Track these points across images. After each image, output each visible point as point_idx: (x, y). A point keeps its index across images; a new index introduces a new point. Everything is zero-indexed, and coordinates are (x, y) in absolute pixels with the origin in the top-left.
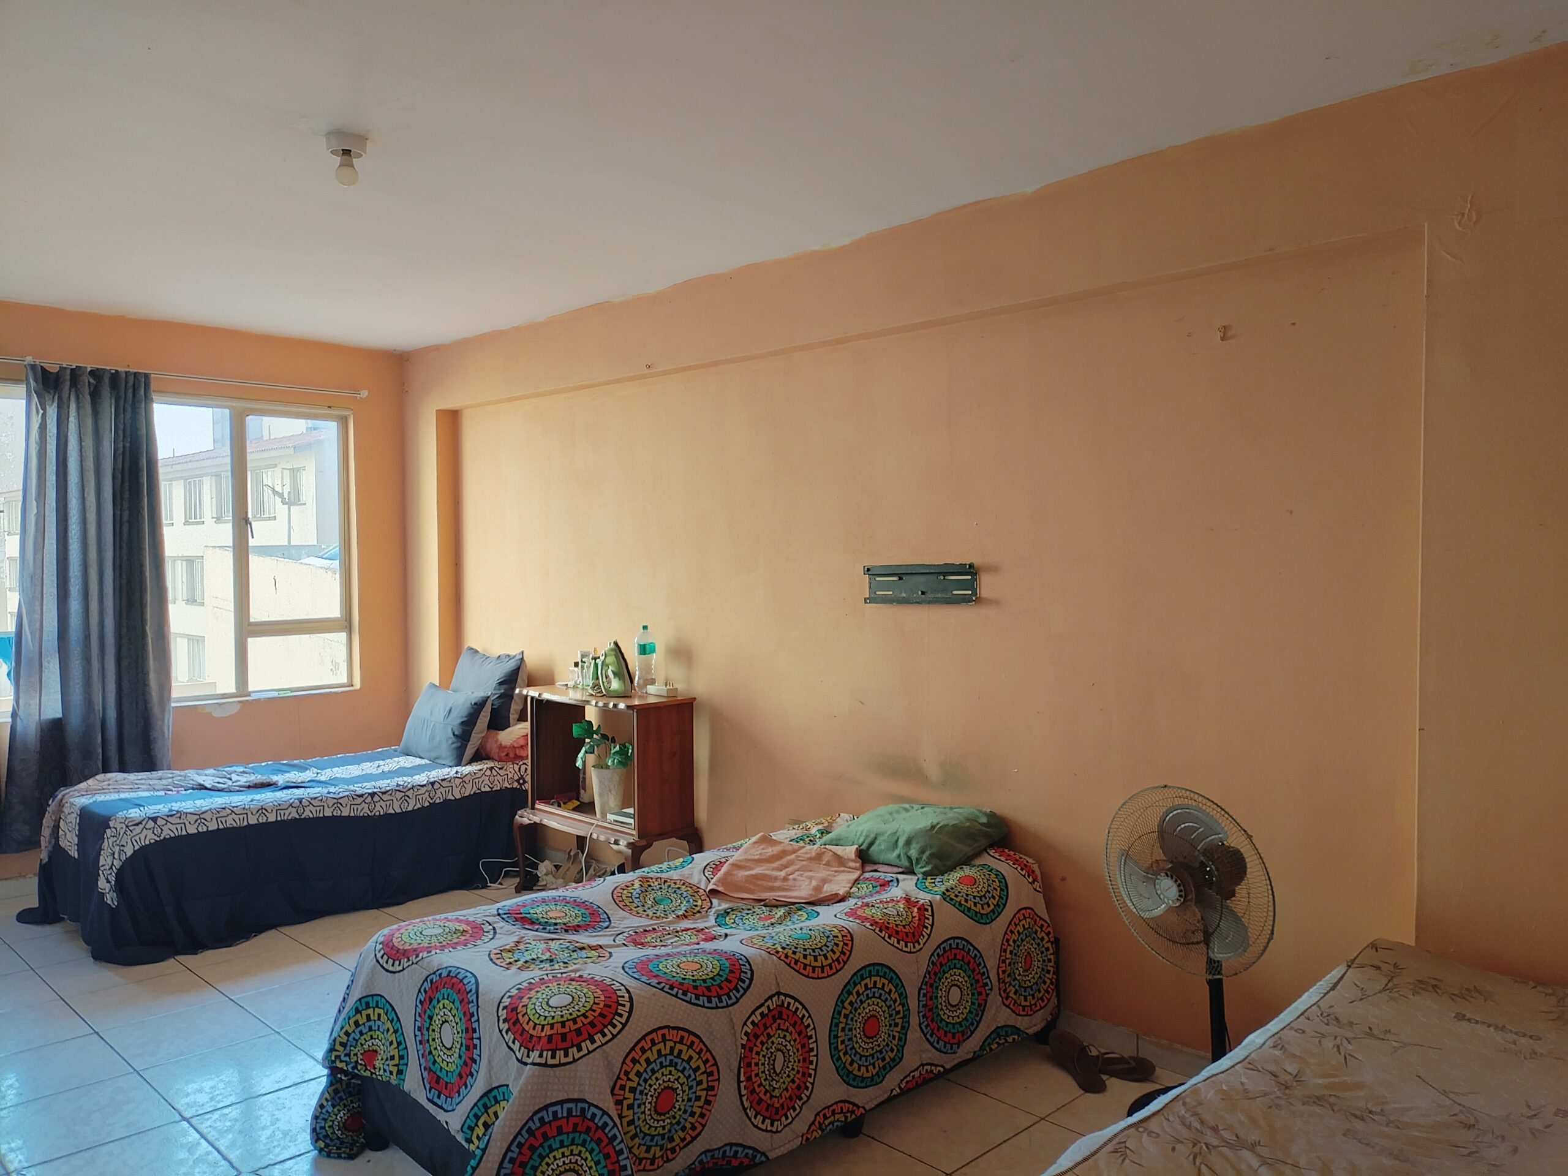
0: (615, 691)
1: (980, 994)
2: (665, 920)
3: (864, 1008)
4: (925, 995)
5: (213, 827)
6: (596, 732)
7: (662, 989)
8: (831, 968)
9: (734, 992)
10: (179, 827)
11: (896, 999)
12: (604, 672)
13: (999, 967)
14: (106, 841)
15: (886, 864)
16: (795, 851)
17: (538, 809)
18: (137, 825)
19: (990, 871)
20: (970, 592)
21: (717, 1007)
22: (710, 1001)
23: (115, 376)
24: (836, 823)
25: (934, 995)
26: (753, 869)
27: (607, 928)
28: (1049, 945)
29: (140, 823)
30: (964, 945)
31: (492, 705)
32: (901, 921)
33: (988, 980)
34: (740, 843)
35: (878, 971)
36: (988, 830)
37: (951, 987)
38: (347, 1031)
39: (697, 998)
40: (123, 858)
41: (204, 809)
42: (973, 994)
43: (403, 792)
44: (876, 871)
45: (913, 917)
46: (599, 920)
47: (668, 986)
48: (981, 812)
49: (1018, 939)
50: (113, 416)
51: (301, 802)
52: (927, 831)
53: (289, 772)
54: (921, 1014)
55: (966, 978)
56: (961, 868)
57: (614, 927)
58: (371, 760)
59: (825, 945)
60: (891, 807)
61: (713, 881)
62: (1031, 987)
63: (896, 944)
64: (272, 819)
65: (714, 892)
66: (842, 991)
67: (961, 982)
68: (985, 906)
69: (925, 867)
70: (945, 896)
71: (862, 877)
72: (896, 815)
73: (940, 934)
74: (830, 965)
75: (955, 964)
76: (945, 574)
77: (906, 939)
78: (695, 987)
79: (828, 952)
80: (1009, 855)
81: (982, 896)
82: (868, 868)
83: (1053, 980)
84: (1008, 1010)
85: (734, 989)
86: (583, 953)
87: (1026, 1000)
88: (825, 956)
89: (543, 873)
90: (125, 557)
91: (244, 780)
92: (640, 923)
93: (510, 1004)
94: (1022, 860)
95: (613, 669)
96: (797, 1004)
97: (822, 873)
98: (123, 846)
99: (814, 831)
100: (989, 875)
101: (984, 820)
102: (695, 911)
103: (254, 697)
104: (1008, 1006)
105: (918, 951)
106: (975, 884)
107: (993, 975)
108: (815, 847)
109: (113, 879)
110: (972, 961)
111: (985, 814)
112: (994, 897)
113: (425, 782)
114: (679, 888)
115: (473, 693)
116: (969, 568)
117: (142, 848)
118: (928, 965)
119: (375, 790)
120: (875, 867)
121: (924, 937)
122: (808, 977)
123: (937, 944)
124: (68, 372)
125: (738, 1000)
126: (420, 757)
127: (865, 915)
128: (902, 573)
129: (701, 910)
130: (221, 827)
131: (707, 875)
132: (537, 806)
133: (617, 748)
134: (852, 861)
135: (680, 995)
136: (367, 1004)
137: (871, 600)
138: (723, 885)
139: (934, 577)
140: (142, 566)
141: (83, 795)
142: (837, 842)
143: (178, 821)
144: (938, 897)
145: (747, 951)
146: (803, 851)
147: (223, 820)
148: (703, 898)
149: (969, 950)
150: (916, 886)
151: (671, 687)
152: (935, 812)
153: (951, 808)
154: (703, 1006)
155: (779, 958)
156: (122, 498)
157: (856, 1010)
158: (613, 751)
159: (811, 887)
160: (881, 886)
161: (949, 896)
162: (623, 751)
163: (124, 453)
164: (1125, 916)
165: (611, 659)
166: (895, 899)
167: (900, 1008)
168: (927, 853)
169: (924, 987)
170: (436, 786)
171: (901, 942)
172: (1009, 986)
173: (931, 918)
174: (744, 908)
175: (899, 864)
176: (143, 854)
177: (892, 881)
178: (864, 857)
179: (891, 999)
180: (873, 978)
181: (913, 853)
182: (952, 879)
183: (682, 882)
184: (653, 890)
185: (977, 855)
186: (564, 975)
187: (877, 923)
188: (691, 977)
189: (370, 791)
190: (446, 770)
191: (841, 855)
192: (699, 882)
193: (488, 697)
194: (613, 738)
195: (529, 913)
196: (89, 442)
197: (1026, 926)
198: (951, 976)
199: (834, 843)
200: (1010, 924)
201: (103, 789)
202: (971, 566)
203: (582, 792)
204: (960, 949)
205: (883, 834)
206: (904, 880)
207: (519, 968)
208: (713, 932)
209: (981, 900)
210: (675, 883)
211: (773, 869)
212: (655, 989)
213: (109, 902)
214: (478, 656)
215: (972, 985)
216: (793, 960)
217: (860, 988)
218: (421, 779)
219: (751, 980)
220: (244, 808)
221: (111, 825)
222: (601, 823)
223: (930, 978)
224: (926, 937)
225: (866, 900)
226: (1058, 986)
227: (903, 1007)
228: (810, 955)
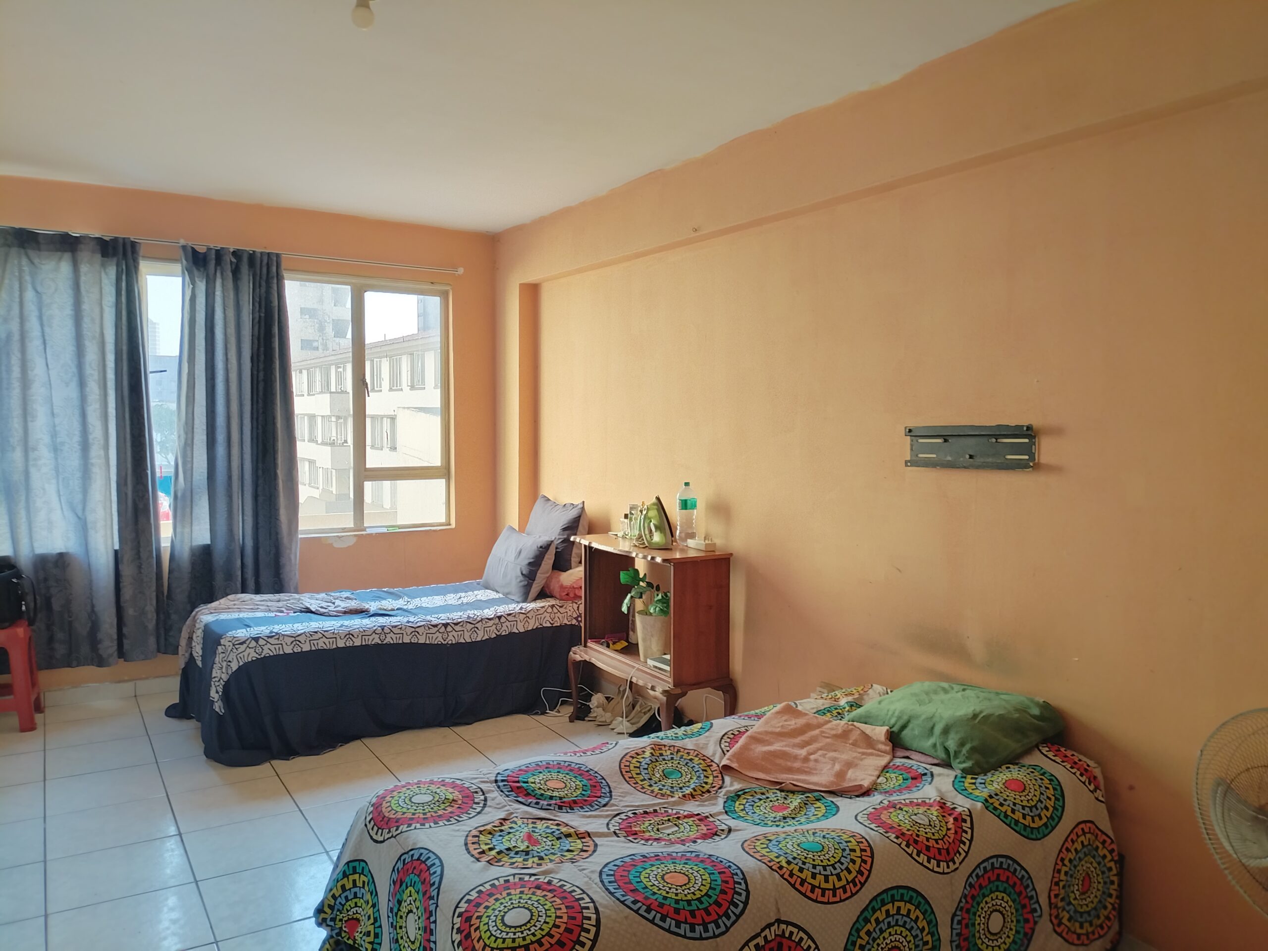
0: (657, 543)
1: (1027, 921)
2: (671, 799)
3: (884, 939)
4: (959, 922)
5: (306, 648)
6: (643, 580)
7: (637, 912)
8: (845, 892)
9: (724, 918)
10: (277, 647)
11: (923, 927)
12: (646, 525)
13: (1050, 890)
14: (217, 656)
15: (920, 752)
16: (819, 726)
17: (590, 648)
18: (241, 644)
19: (1043, 774)
20: (1027, 457)
21: (701, 938)
22: (693, 930)
23: (252, 256)
24: (868, 694)
25: (971, 922)
26: (770, 744)
27: (605, 806)
28: (1112, 864)
29: (244, 642)
30: (1009, 864)
31: (557, 548)
32: (933, 834)
33: (1036, 906)
34: (763, 710)
35: (902, 895)
36: (1040, 723)
37: (991, 912)
38: (334, 894)
39: (678, 925)
40: (230, 672)
41: (299, 632)
42: (1018, 921)
43: (473, 623)
44: (908, 758)
45: (948, 829)
46: (598, 795)
47: (644, 907)
48: (1032, 701)
49: (1075, 859)
50: (251, 290)
51: (383, 629)
52: (968, 720)
53: (385, 599)
54: (954, 944)
55: (1010, 903)
56: (1008, 768)
57: (614, 805)
58: (456, 591)
59: (839, 861)
60: (927, 685)
61: (728, 754)
62: (1088, 913)
63: (926, 863)
64: (358, 643)
65: (726, 767)
66: (859, 917)
67: (1005, 908)
68: (1036, 819)
69: (964, 762)
70: (987, 804)
71: (891, 764)
72: (934, 697)
73: (980, 851)
74: (844, 888)
75: (997, 886)
76: (997, 437)
77: (938, 857)
78: (677, 911)
79: (842, 871)
80: (1066, 756)
81: (1032, 806)
82: (900, 753)
83: (1116, 905)
84: (1059, 938)
85: (723, 915)
86: (567, 844)
87: (1081, 927)
88: (838, 876)
89: (595, 705)
90: (261, 411)
91: (343, 605)
92: (643, 800)
93: (465, 911)
94: (1081, 763)
95: (656, 523)
96: (801, 934)
97: (847, 755)
98: (230, 661)
99: (843, 702)
100: (1042, 779)
101: (1036, 711)
102: (704, 790)
103: (369, 531)
104: (1060, 935)
105: (952, 871)
106: (1024, 791)
107: (1043, 900)
108: (843, 722)
109: (220, 690)
110: (1018, 882)
111: (1037, 704)
112: (1047, 809)
113: (492, 616)
114: (691, 760)
115: (540, 537)
116: (1027, 430)
117: (245, 664)
118: (965, 887)
119: (448, 621)
120: (907, 754)
121: (960, 854)
122: (816, 901)
123: (976, 864)
124: (213, 252)
125: (728, 929)
126: (497, 592)
127: (889, 822)
128: (947, 435)
129: (711, 790)
130: (313, 648)
131: (723, 746)
132: (589, 644)
133: (660, 597)
134: (882, 743)
135: (657, 921)
136: (354, 868)
137: (913, 463)
138: (738, 761)
139: (984, 440)
140: (274, 418)
141: (211, 613)
142: (866, 720)
143: (276, 642)
144: (979, 805)
145: (747, 863)
146: (829, 726)
147: (315, 642)
148: (715, 774)
149: (1015, 870)
150: (953, 786)
151: (710, 542)
152: (978, 697)
153: (997, 694)
154: (685, 937)
155: (782, 876)
156: (258, 361)
157: (874, 940)
158: (656, 599)
159: (833, 772)
160: (912, 779)
161: (992, 804)
162: (665, 601)
163: (259, 322)
164: (1221, 859)
165: (653, 513)
166: (927, 801)
167: (929, 938)
168: (968, 746)
169: (958, 913)
170: (503, 620)
171: (932, 860)
172: (1063, 911)
173: (969, 831)
174: (757, 790)
175: (935, 754)
176: (245, 670)
177: (925, 774)
178: (895, 740)
179: (918, 927)
180: (896, 903)
181: (952, 744)
182: (997, 781)
183: (696, 752)
184: (664, 760)
185: (1028, 752)
186: (533, 878)
187: (903, 834)
188: (674, 897)
189: (443, 622)
190: (514, 605)
191: (870, 735)
192: (714, 755)
193: (552, 541)
194: (658, 586)
195: (527, 782)
196: (231, 313)
197: (1086, 843)
198: (992, 900)
199: (863, 720)
200: (1066, 840)
201: (229, 608)
202: (1029, 428)
203: (631, 633)
204: (1004, 869)
205: (917, 717)
206: (939, 775)
207: (488, 862)
208: (718, 823)
209: (1031, 812)
210: (688, 753)
211: (795, 746)
212: (629, 910)
213: (217, 710)
214: (550, 503)
215: (1017, 911)
216: (799, 880)
217: (879, 915)
218: (489, 613)
219: (746, 903)
220: (333, 633)
221: (222, 643)
222: (641, 667)
223: (967, 902)
224: (963, 854)
225: (895, 798)
226: (1121, 911)
227: (932, 937)
228: (820, 874)
